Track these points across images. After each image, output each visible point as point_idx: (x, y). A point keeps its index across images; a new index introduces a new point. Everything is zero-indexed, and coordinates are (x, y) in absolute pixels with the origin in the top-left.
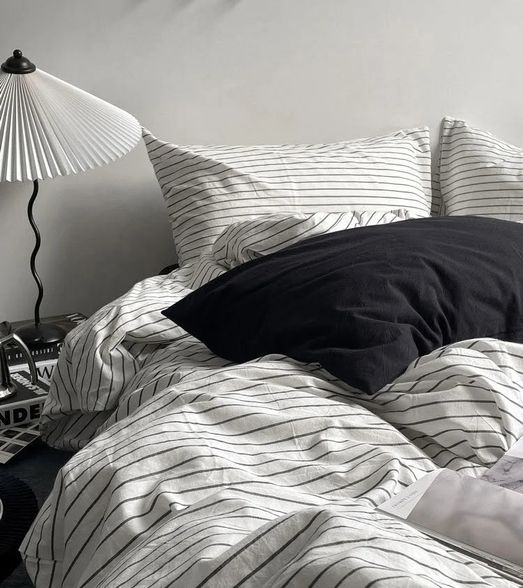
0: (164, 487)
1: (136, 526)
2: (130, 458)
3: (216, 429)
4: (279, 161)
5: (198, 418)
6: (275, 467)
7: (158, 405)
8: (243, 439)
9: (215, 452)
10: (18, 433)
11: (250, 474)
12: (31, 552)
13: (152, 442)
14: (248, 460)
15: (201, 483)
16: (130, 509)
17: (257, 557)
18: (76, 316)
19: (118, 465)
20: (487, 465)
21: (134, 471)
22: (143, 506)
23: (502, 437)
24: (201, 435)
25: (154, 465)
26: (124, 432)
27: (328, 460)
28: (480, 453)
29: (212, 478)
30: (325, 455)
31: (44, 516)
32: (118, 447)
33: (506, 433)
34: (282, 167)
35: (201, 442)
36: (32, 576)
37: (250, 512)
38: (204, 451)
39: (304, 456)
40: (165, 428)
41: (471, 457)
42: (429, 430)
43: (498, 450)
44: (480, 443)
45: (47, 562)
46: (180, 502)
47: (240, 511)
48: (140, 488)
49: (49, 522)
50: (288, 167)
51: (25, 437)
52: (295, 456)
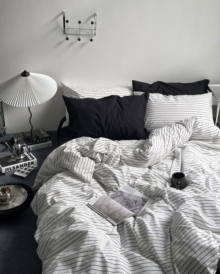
0: (54, 198)
1: (49, 204)
2: (49, 192)
3: (65, 185)
4: (94, 92)
5: (61, 183)
6: (74, 193)
7: (55, 178)
8: (69, 187)
9: (63, 191)
10: (28, 169)
11: (69, 195)
12: (33, 206)
13: (53, 189)
14: (69, 192)
15: (60, 197)
16: (48, 201)
17: (65, 214)
18: (41, 130)
19: (47, 193)
20: (115, 192)
21: (49, 194)
22: (51, 200)
23: (118, 187)
24: (61, 187)
25: (53, 193)
26: (49, 184)
27: (84, 192)
28: (114, 189)
29: (62, 196)
30: (84, 191)
31: (34, 199)
32: (47, 189)
33: (119, 186)
34: (95, 94)
35: (61, 189)
36: (33, 210)
37: (67, 204)
38: (61, 191)
39: (80, 191)
40: (55, 185)
41: (112, 190)
42: (105, 184)
43: (117, 189)
44: (113, 188)
45: (35, 208)
46: (56, 200)
47: (65, 204)
48: (50, 197)
49: (35, 201)
50: (96, 94)
51: (29, 170)
52: (78, 191)
